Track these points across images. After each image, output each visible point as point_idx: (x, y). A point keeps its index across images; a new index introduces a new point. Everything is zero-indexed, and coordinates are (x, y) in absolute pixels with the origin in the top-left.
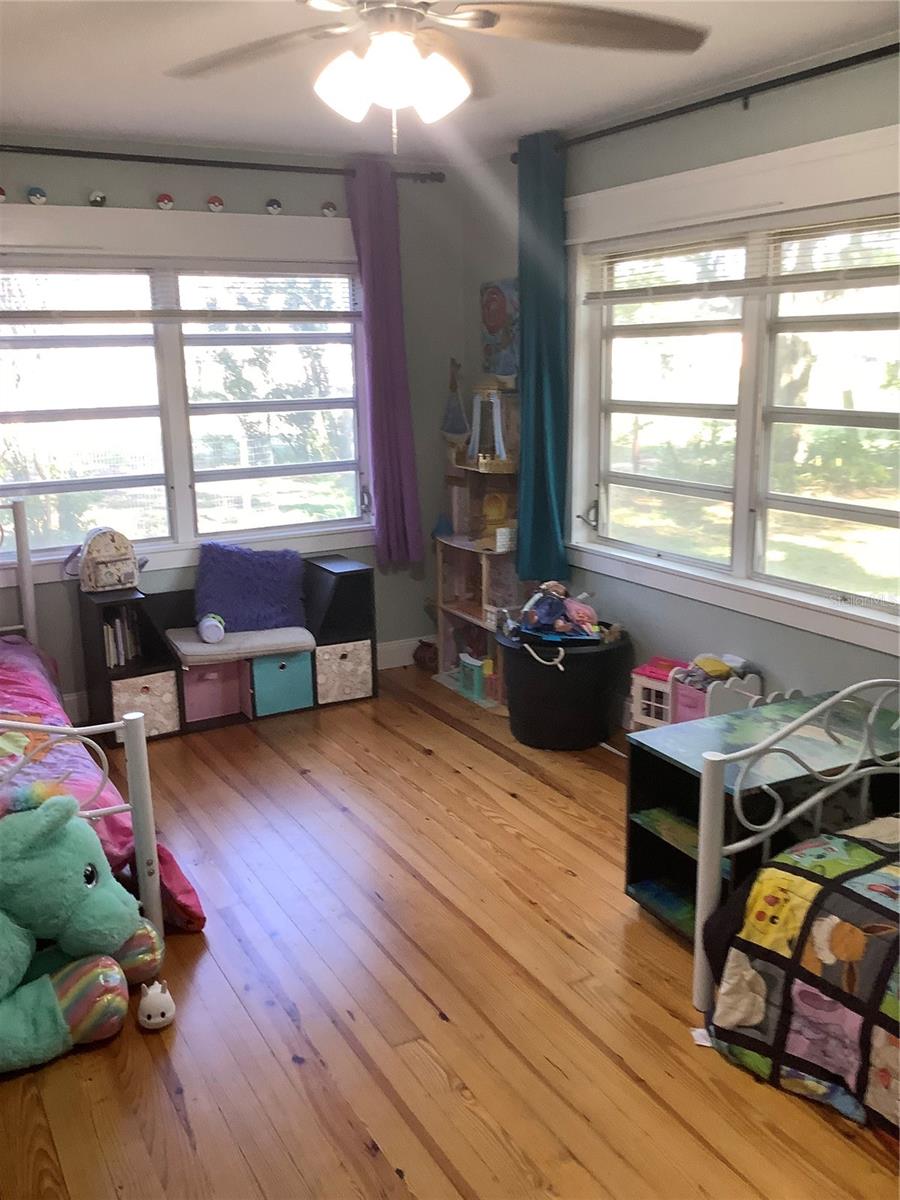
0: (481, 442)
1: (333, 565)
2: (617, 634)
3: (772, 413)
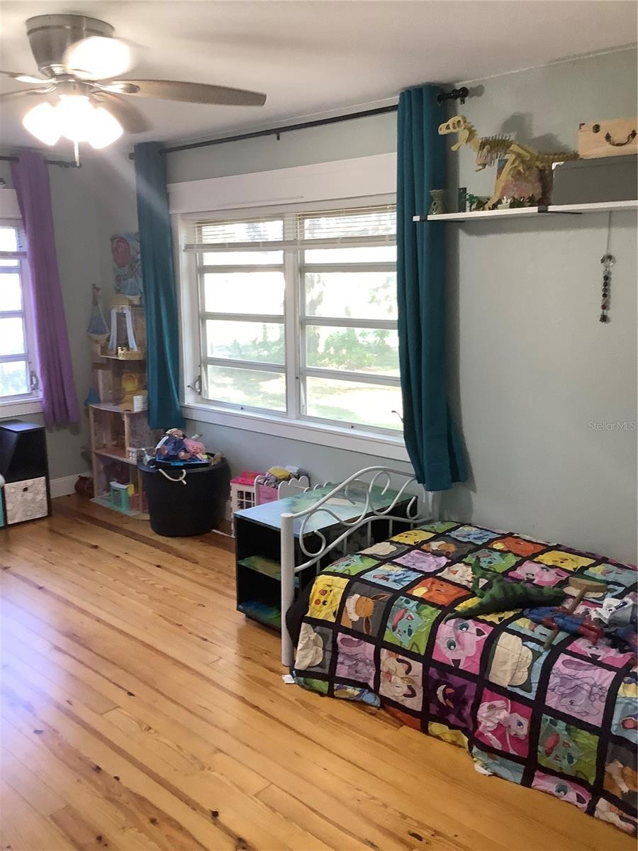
0: (117, 340)
1: (14, 426)
2: (219, 460)
3: (305, 319)
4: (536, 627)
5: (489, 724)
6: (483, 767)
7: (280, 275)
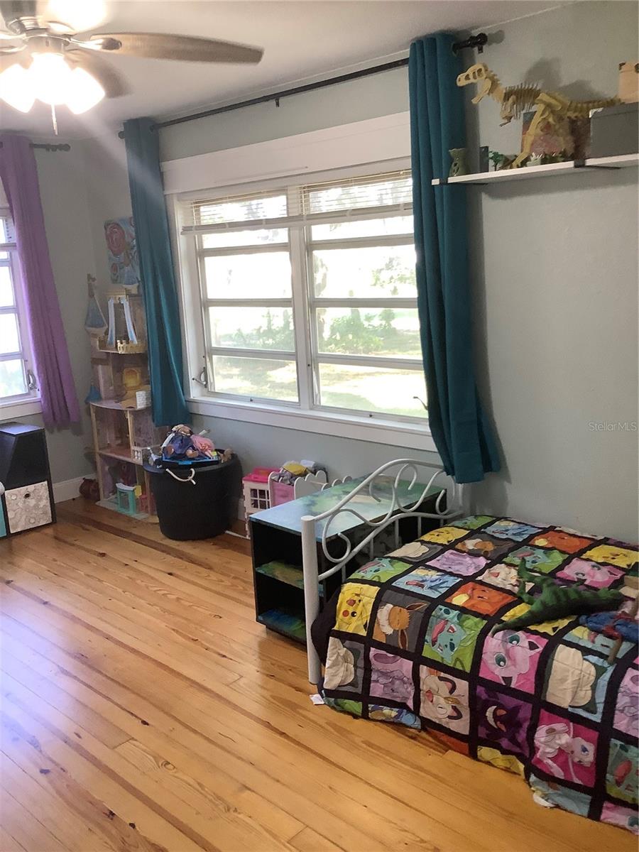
0: (116, 333)
1: (12, 428)
2: (230, 456)
3: (314, 302)
4: (595, 637)
5: (548, 750)
6: (543, 798)
7: (286, 255)
